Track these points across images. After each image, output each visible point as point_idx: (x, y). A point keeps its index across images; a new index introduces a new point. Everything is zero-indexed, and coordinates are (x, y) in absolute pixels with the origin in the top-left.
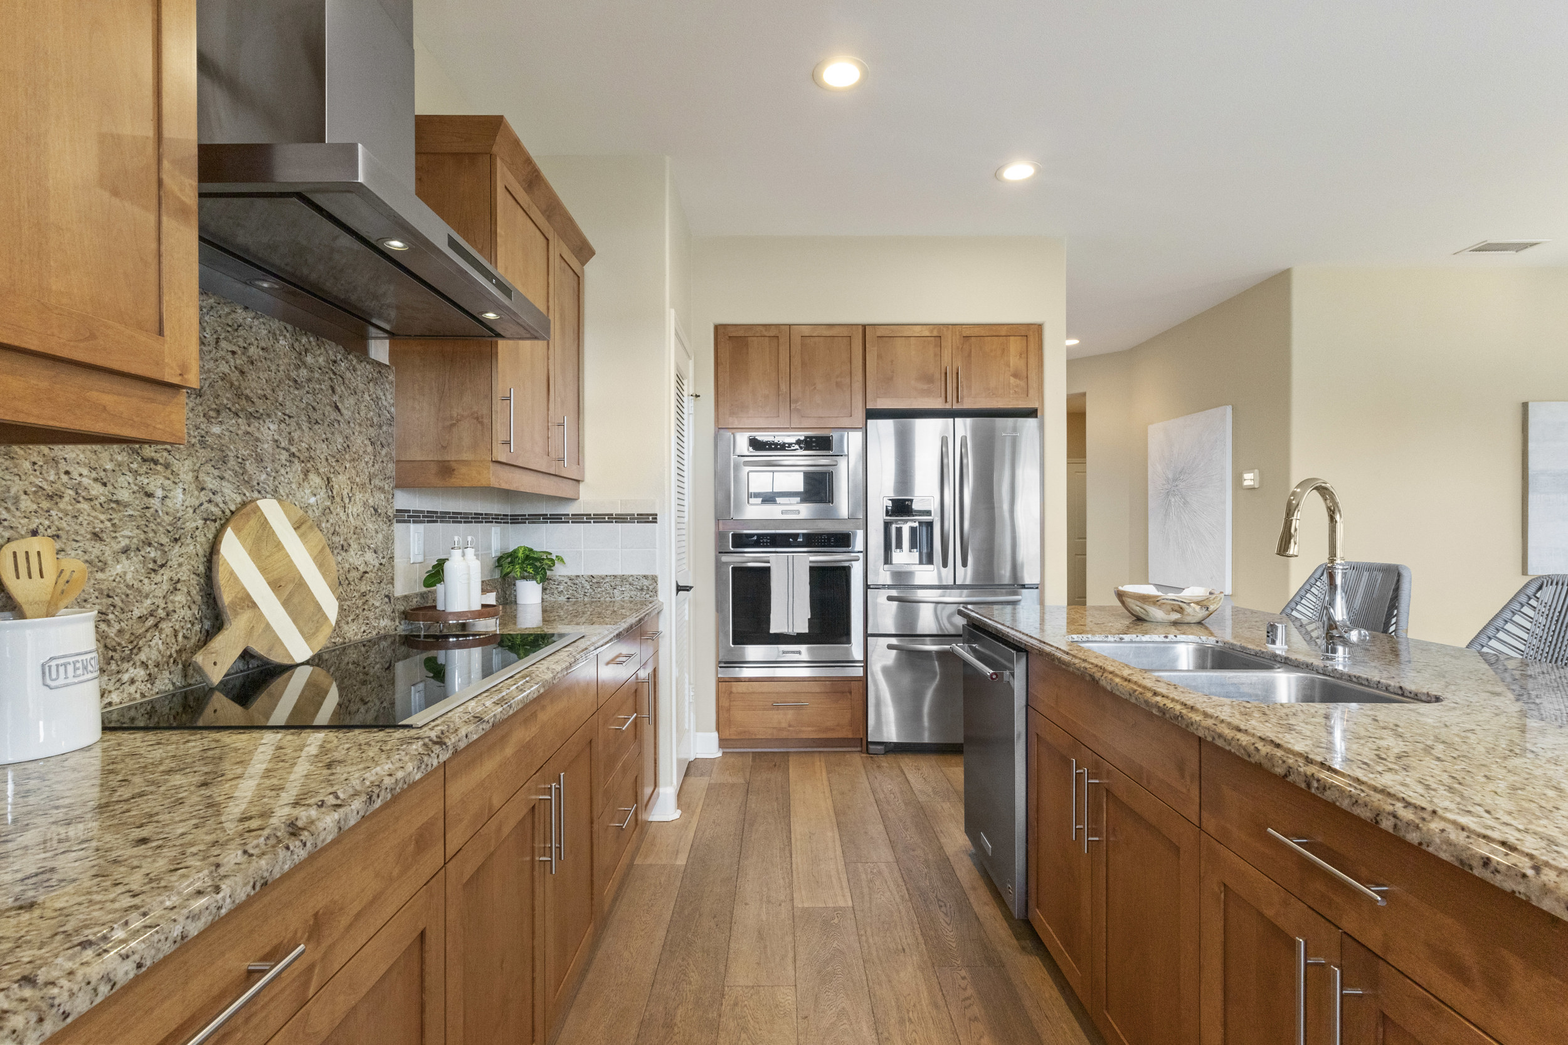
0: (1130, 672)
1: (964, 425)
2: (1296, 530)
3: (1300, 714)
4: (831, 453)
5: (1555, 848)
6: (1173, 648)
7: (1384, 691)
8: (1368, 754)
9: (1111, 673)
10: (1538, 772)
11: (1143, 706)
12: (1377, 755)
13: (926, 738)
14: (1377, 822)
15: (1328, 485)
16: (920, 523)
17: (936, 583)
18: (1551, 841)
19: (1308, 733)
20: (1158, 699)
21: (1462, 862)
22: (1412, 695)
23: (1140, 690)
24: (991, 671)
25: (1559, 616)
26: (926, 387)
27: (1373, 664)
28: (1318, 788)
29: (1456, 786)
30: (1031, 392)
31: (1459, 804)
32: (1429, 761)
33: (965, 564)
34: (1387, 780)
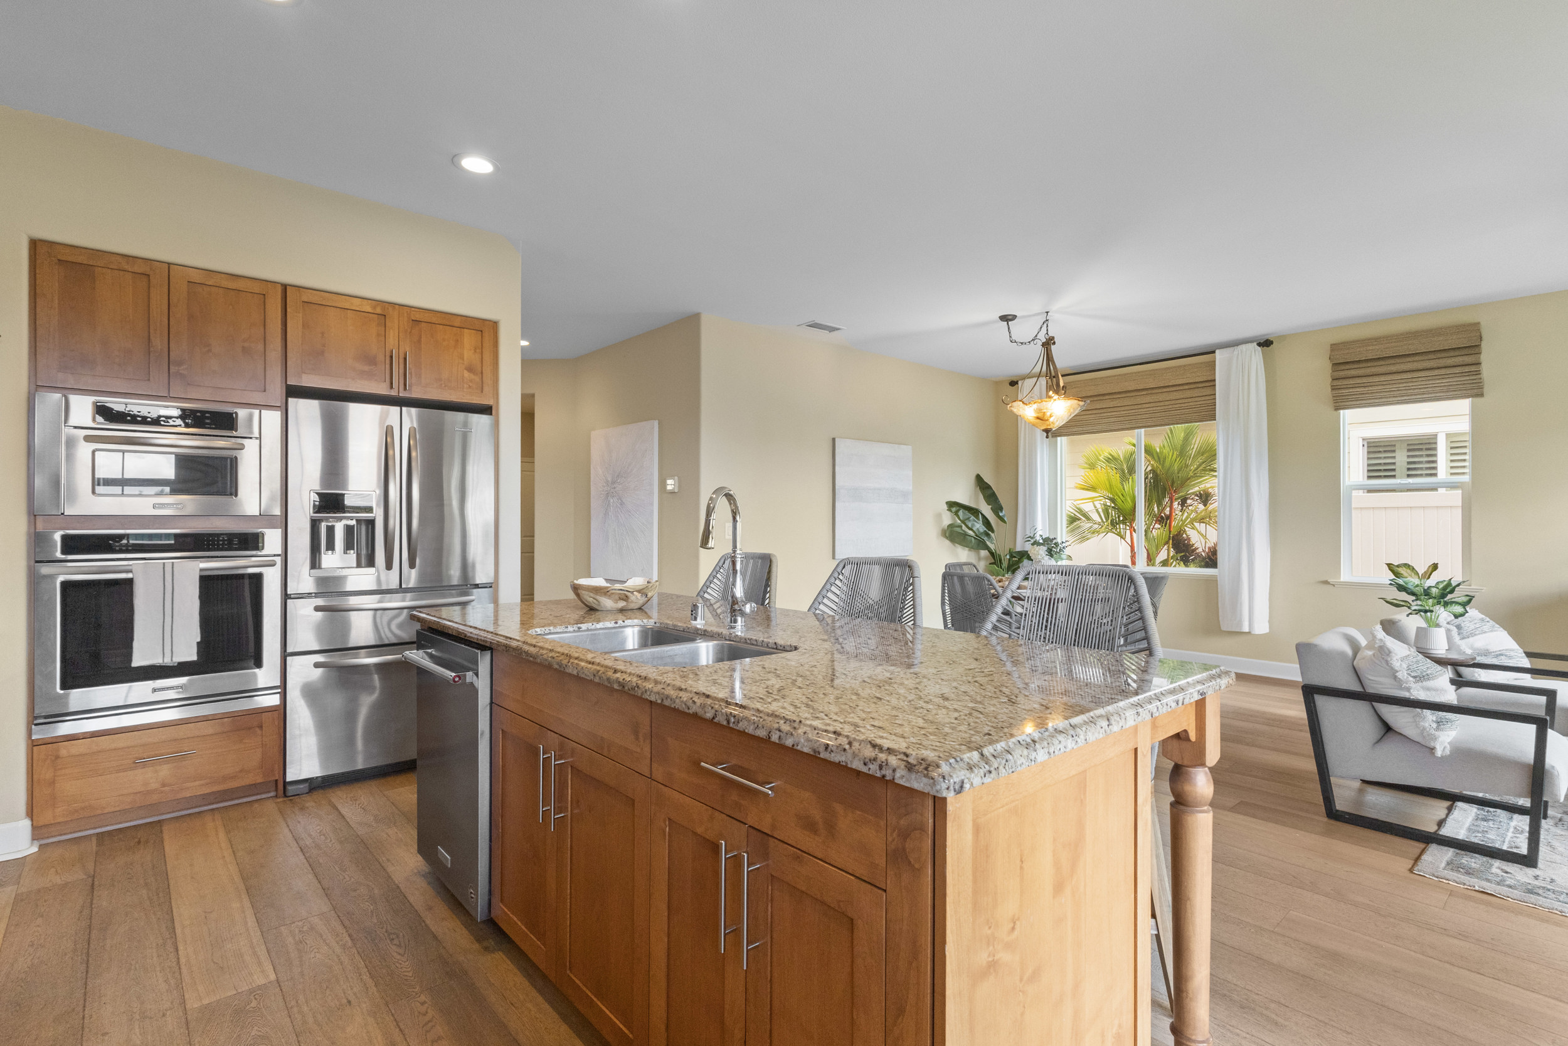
0: (593, 655)
1: (411, 416)
2: (713, 527)
3: (719, 671)
4: (235, 433)
5: (858, 729)
6: (622, 632)
7: (766, 647)
8: (762, 692)
9: (576, 658)
10: (848, 686)
11: (606, 683)
12: (767, 691)
13: (360, 764)
14: (769, 738)
15: (731, 492)
16: (359, 521)
17: (374, 587)
18: (856, 725)
19: (726, 684)
20: (618, 675)
21: (815, 751)
22: (782, 648)
23: (602, 669)
24: (453, 674)
25: (853, 585)
26: (366, 368)
27: (759, 629)
28: (734, 723)
29: (810, 703)
30: (486, 389)
31: (812, 714)
32: (796, 690)
33: (412, 565)
34: (774, 707)
